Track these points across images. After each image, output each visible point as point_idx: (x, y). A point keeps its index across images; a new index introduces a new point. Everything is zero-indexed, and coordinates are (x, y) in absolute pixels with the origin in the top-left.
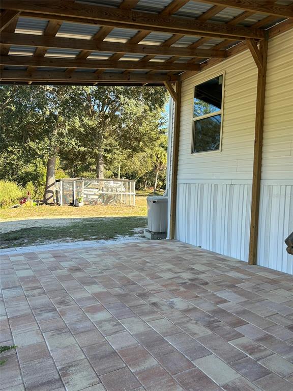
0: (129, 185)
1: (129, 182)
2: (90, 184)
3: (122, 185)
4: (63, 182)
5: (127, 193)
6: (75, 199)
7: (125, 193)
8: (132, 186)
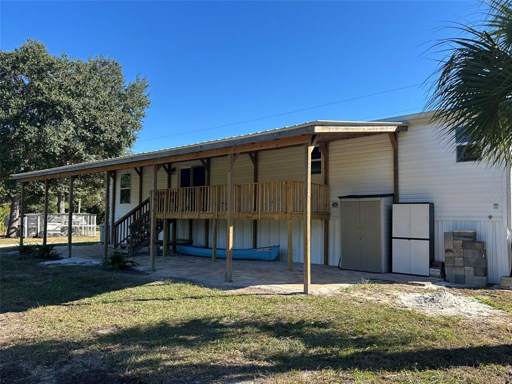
0: (90, 219)
1: (90, 216)
2: (53, 218)
3: (84, 220)
4: (28, 217)
5: (89, 226)
6: (39, 232)
7: (86, 226)
8: (93, 220)
